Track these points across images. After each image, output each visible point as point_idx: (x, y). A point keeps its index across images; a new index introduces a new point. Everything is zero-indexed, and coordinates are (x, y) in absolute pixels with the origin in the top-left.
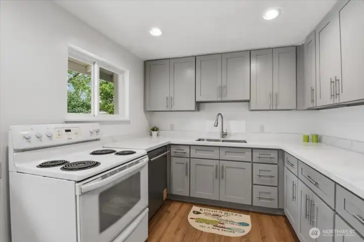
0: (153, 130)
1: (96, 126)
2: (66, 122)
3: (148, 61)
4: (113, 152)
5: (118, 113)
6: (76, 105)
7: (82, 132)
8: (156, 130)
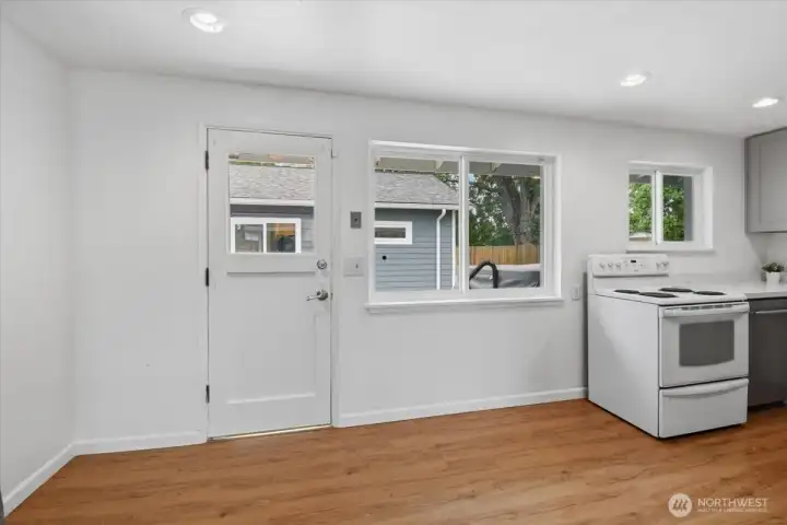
0: (770, 269)
1: (664, 258)
2: (628, 252)
3: (756, 136)
4: (690, 291)
5: (690, 239)
6: (640, 224)
7: (650, 263)
8: (778, 271)
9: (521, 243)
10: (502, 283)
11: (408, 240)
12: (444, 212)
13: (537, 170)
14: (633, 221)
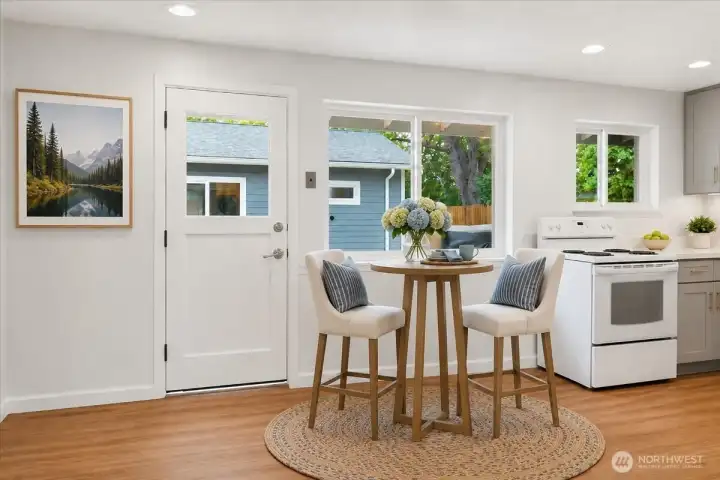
2: (575, 214)
5: (637, 199)
9: (470, 204)
10: (452, 244)
11: (356, 200)
12: (393, 172)
13: (488, 130)
14: (580, 182)
